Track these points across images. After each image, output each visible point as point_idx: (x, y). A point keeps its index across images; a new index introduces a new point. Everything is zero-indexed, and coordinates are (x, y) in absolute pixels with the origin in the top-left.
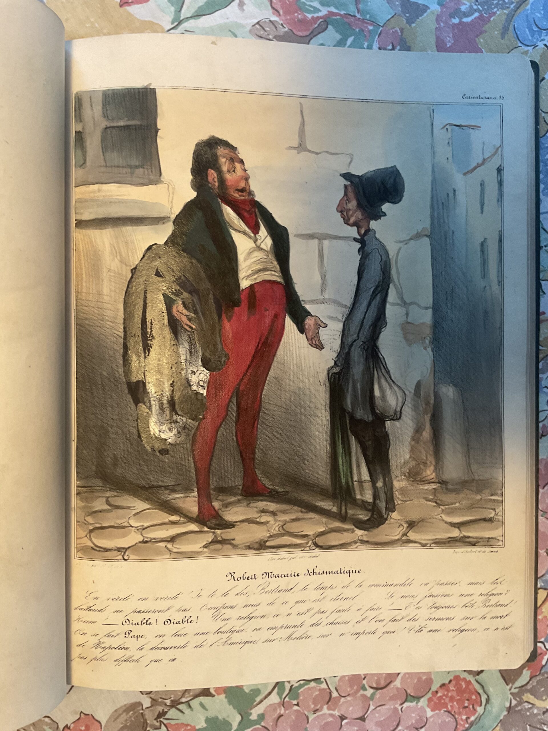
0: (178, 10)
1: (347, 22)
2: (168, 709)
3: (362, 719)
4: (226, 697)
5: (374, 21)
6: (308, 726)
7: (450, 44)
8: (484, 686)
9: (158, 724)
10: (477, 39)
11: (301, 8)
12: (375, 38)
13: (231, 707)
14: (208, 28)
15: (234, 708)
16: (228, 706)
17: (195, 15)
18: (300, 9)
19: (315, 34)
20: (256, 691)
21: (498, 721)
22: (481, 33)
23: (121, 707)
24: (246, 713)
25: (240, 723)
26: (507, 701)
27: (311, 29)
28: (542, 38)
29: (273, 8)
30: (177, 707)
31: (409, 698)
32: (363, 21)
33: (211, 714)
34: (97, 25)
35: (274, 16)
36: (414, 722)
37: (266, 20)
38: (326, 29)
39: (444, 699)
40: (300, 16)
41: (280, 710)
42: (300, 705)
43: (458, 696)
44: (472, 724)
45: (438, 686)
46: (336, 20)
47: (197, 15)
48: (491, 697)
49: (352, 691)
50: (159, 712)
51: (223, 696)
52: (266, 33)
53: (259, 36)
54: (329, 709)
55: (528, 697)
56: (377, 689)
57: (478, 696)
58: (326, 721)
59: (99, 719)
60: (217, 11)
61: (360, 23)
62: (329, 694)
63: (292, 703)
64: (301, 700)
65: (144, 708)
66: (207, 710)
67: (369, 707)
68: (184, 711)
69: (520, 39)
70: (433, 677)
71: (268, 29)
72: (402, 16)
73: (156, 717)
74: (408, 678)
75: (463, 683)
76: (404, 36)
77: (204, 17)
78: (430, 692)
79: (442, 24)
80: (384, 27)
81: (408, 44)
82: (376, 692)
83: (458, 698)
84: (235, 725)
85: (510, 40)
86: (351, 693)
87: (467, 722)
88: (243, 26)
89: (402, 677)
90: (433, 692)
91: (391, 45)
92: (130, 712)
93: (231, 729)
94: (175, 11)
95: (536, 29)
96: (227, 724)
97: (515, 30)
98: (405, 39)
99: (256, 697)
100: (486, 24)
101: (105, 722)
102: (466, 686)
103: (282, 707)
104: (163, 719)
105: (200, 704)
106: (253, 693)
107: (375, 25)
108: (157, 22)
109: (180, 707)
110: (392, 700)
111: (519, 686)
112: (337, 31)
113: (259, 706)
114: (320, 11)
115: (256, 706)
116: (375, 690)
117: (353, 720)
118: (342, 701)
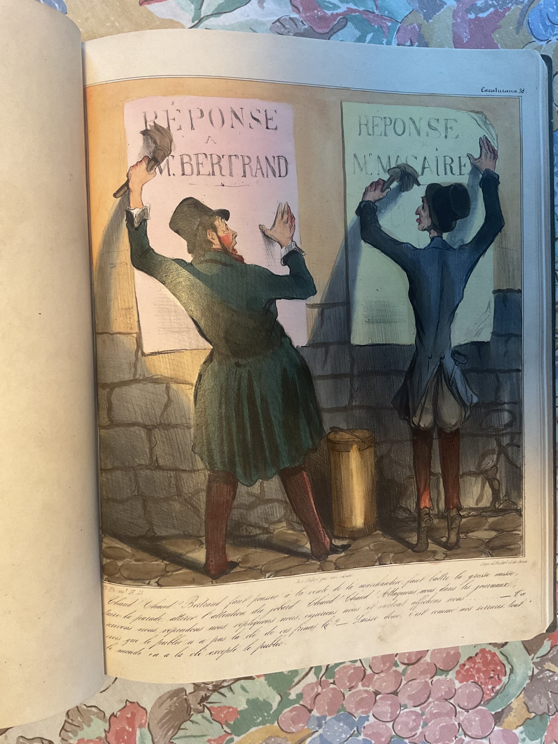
0: (199, 8)
1: (365, 19)
2: (210, 693)
3: (395, 693)
4: (265, 680)
5: (393, 17)
6: (344, 703)
7: (467, 39)
8: (508, 657)
9: (201, 708)
11: (319, 6)
12: (393, 35)
13: (271, 688)
14: (229, 26)
15: (274, 690)
16: (268, 687)
17: (216, 12)
19: (335, 30)
20: (295, 673)
21: (522, 689)
22: (496, 29)
23: (165, 694)
24: (285, 693)
25: (280, 703)
26: (530, 670)
27: (331, 26)
28: (555, 33)
29: (293, 5)
30: (219, 691)
31: (438, 670)
32: (382, 17)
33: (251, 696)
34: (117, 24)
35: (295, 13)
36: (443, 693)
37: (286, 17)
38: (345, 26)
39: (471, 672)
40: (319, 13)
41: (318, 689)
42: (336, 683)
43: (485, 667)
44: (497, 693)
45: (466, 659)
46: (355, 16)
47: (217, 13)
48: (515, 668)
49: (385, 668)
50: (202, 696)
51: (262, 679)
52: (287, 31)
53: (279, 33)
54: (363, 685)
55: (549, 665)
56: (408, 665)
57: (503, 667)
58: (361, 697)
59: (144, 706)
60: (237, 8)
61: (379, 19)
62: (363, 672)
63: (329, 681)
64: (337, 678)
65: (187, 693)
66: (247, 692)
67: (401, 682)
68: (225, 694)
69: (534, 34)
70: (460, 651)
71: (288, 26)
72: (419, 12)
73: (199, 701)
74: (437, 653)
75: (488, 655)
76: (421, 32)
77: (225, 14)
78: (458, 665)
79: (459, 20)
80: (403, 23)
81: (426, 40)
82: (407, 667)
83: (484, 669)
84: (275, 706)
86: (384, 669)
87: (493, 691)
88: (263, 24)
89: (432, 653)
90: (461, 665)
91: (409, 41)
92: (174, 697)
93: (272, 709)
94: (195, 9)
95: (550, 24)
96: (267, 705)
97: (529, 25)
98: (423, 35)
99: (294, 677)
100: (501, 19)
101: (150, 709)
102: (491, 658)
103: (319, 686)
104: (206, 703)
105: (241, 687)
106: (292, 674)
107: (393, 22)
108: (178, 20)
109: (222, 691)
110: (423, 675)
111: (540, 656)
112: (356, 28)
113: (297, 686)
114: (340, 8)
115: (294, 686)
116: (406, 666)
117: (387, 695)
118: (375, 677)
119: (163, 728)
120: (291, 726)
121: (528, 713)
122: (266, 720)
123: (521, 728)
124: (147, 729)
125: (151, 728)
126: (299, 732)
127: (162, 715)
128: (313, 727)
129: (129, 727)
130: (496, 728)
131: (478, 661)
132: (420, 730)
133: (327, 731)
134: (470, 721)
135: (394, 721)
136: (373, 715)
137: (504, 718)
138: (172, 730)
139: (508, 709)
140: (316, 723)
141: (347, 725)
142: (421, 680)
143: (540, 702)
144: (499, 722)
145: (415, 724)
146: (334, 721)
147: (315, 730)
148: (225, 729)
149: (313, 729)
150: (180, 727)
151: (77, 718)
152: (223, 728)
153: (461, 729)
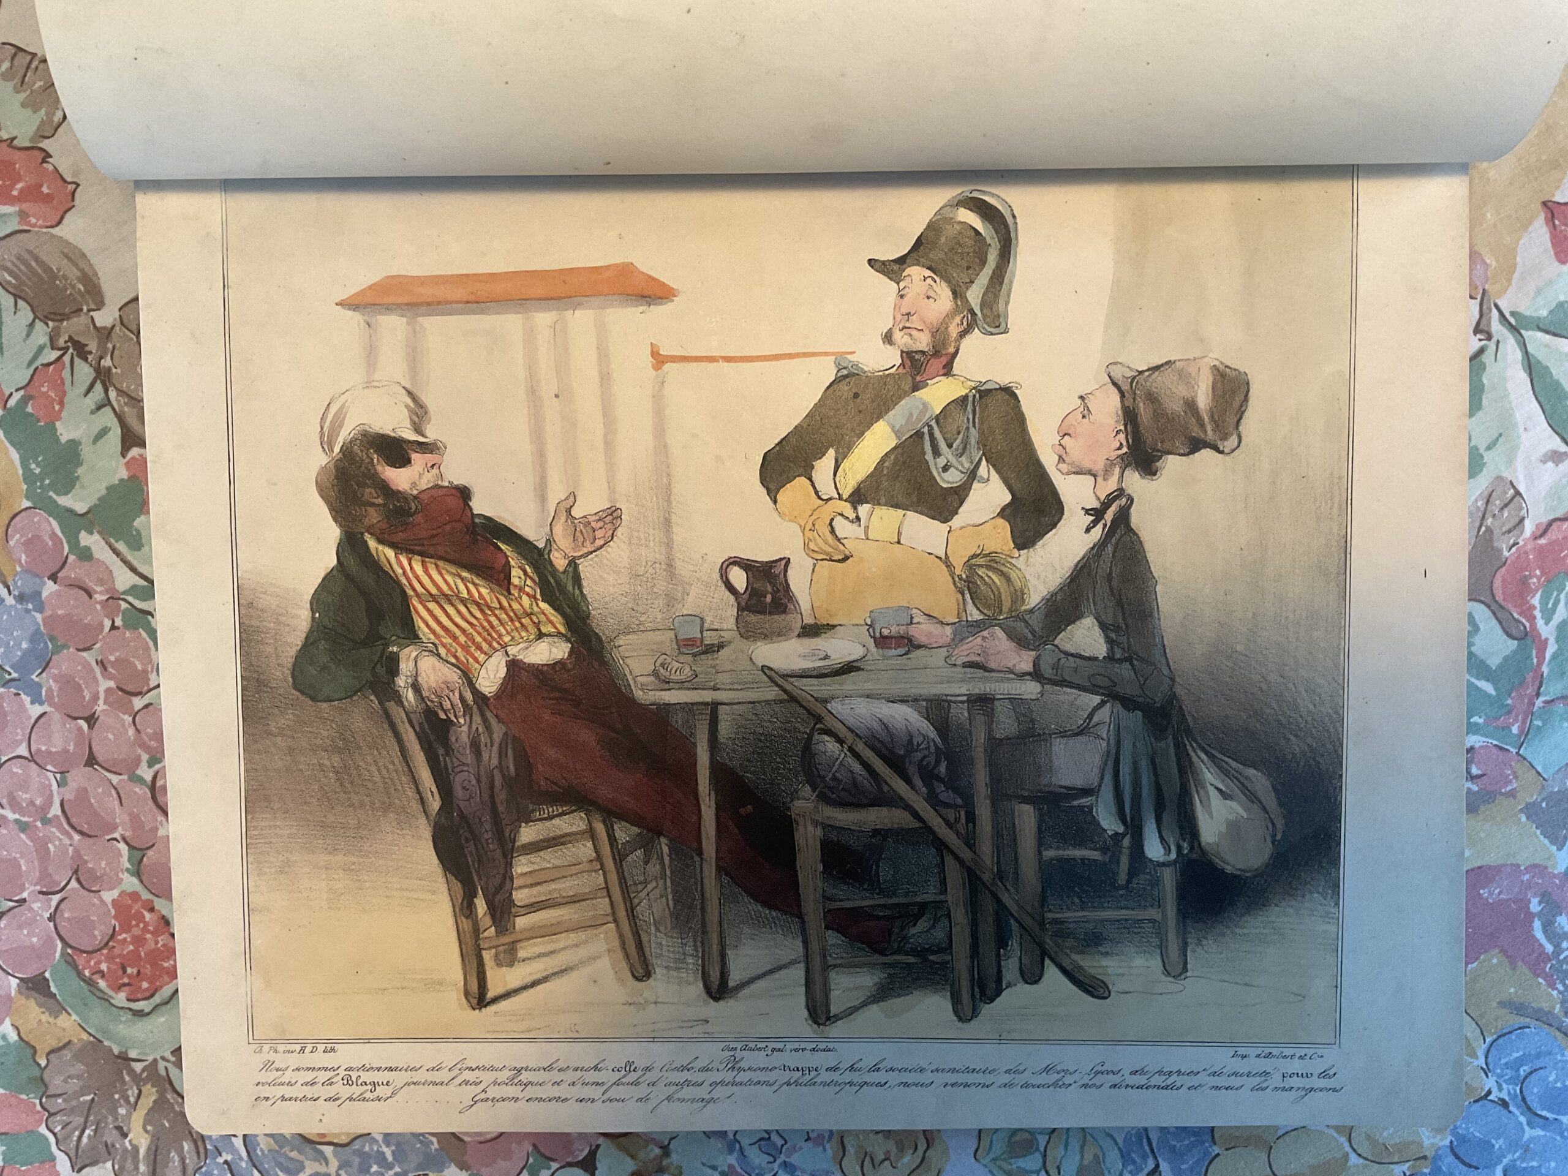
0: (1541, 326)
1: (1525, 679)
2: (93, 363)
3: (91, 761)
4: (121, 480)
5: (1529, 736)
6: (71, 649)
7: (1486, 895)
8: (168, 1006)
9: (61, 343)
10: (1497, 950)
11: (1550, 583)
12: (1492, 738)
13: (103, 492)
14: (1506, 389)
15: (99, 499)
16: (105, 485)
17: (1532, 361)
18: (1549, 581)
19: (1499, 615)
20: (137, 542)
21: (97, 1036)
22: (1508, 957)
23: (91, 265)
24: (92, 522)
25: (71, 511)
26: (140, 1054)
27: (1509, 606)
28: (1504, 1086)
29: (1550, 524)
30: (98, 381)
31: (140, 854)
32: (1529, 712)
33: (86, 451)
35: (1534, 527)
36: (90, 865)
37: (1525, 510)
38: (1509, 635)
39: (137, 925)
40: (1535, 580)
41: (101, 593)
42: (113, 632)
43: (146, 954)
44: (90, 983)
45: (164, 913)
46: (1530, 657)
47: (1531, 365)
48: (145, 1018)
49: (146, 738)
50: (87, 345)
51: (124, 474)
52: (1496, 512)
53: (1490, 495)
54: (108, 691)
55: (150, 1094)
56: (153, 788)
57: (147, 994)
58: (83, 686)
59: (65, 221)
60: (1541, 407)
61: (1525, 707)
62: (138, 690)
63: (118, 616)
64: (124, 634)
65: (92, 313)
66: (95, 441)
67: (115, 773)
68: (90, 394)
69: (1501, 1041)
71: (1506, 514)
72: (1539, 794)
73: (76, 338)
76: (1499, 798)
77: (1529, 380)
78: (150, 897)
79: (1526, 877)
80: (1516, 757)
81: (1482, 808)
82: (147, 787)
83: (142, 954)
84: (64, 501)
85: (1497, 1018)
86: (143, 735)
87: (93, 974)
88: (1510, 461)
90: (152, 901)
91: (1480, 772)
92: (84, 286)
93: (58, 495)
94: (1539, 318)
95: (1522, 1073)
96: (68, 484)
97: (1520, 1028)
98: (1493, 802)
99: (125, 542)
100: (1530, 969)
101: (60, 234)
102: (164, 968)
103: (108, 596)
104: (72, 354)
105: (106, 427)
106: (134, 536)
107: (1520, 738)
108: (1514, 282)
109: (98, 387)
110: (131, 820)
111: (171, 1075)
112: (1506, 659)
113: (108, 549)
114: (1547, 623)
115: (106, 542)
116: (150, 784)
117: (87, 742)
118: (126, 717)
119: (18, 263)
120: (21, 536)
121: (48, 1050)
122: (36, 482)
123: (13, 1036)
124: (17, 228)
125: (18, 235)
126: (9, 553)
127: (45, 258)
128: (20, 584)
129: (21, 191)
130: (14, 982)
131: (160, 939)
132: (11, 816)
133: (9, 614)
134: (31, 923)
135: (31, 759)
136: (45, 713)
137: (35, 999)
138: (14, 282)
139: (55, 1007)
140: (28, 591)
141: (21, 658)
142: (120, 816)
143: (69, 1077)
144: (28, 988)
145: (24, 805)
146: (32, 629)
147: (11, 588)
148: (14, 394)
149: (16, 583)
150: (20, 297)
151: (40, 80)
152: (17, 390)
153: (11, 904)
